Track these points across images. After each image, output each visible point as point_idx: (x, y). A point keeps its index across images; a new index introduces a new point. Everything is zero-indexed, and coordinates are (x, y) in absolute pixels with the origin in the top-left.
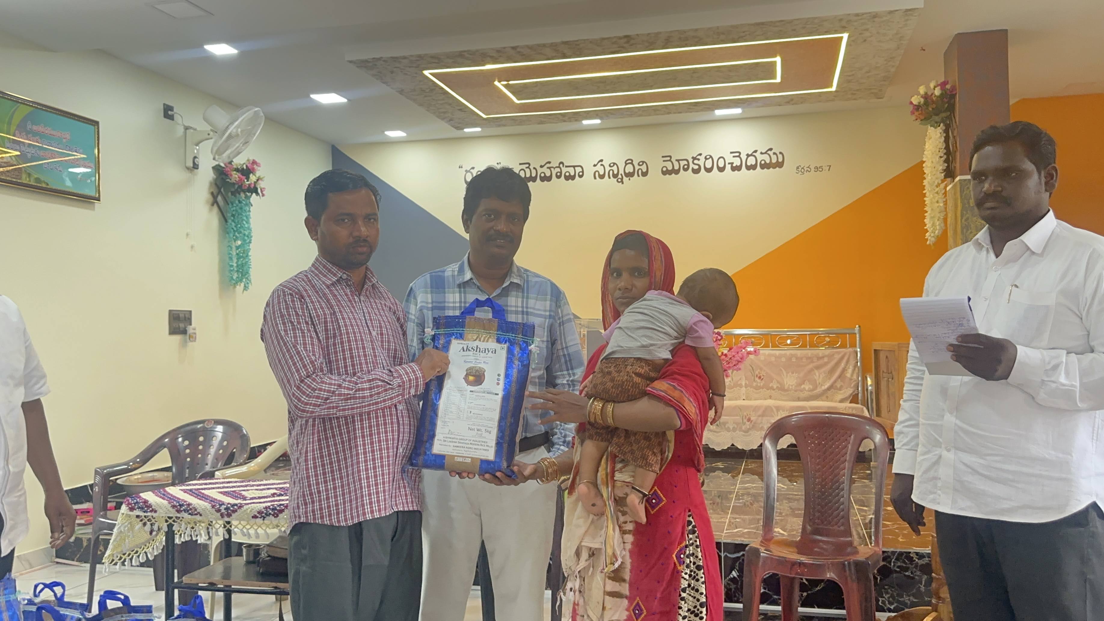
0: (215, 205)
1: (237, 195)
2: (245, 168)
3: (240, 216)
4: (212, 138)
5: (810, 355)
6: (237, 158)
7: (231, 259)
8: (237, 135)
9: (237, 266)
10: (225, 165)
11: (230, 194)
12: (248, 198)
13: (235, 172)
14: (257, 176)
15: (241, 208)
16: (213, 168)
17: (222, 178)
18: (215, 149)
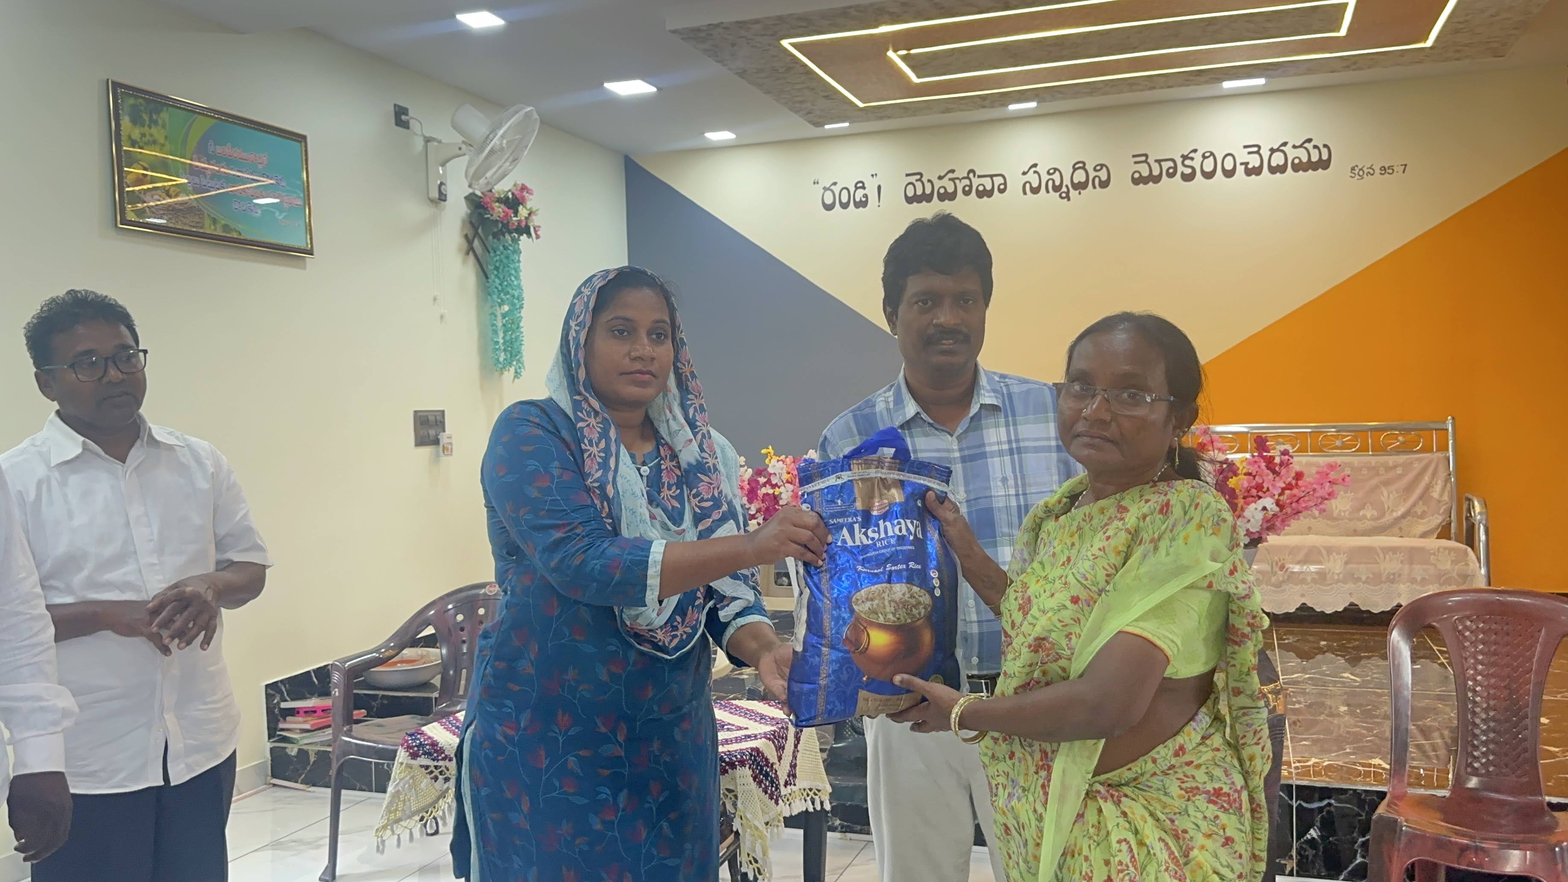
0: (471, 253)
1: (502, 237)
2: (510, 196)
3: (507, 269)
4: (464, 155)
5: (1373, 464)
6: (501, 183)
7: (495, 332)
8: (502, 149)
9: (504, 343)
10: (483, 193)
11: (491, 237)
12: (515, 241)
13: (497, 204)
14: (528, 207)
15: (507, 257)
16: (466, 198)
17: (480, 214)
18: (472, 171)
